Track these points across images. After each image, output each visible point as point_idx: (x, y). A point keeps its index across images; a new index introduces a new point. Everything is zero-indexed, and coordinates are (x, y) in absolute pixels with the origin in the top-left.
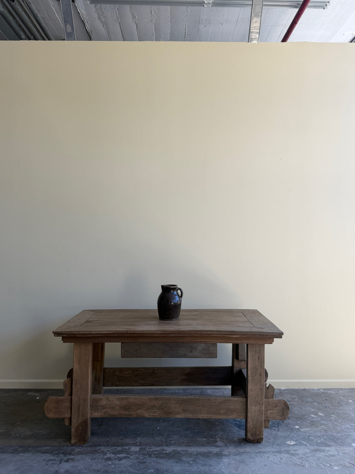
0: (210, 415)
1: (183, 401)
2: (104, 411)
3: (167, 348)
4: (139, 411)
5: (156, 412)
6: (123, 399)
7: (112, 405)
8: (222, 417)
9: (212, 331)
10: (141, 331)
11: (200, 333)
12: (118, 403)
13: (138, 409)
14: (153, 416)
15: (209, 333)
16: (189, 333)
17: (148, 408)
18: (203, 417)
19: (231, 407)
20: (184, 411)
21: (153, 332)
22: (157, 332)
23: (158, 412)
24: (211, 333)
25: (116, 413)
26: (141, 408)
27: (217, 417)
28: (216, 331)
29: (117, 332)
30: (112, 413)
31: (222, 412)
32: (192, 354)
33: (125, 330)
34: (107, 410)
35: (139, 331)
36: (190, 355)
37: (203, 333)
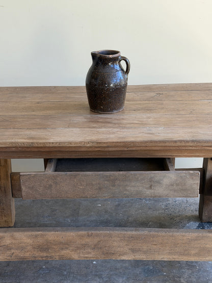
0: (174, 257)
1: (132, 237)
2: (9, 253)
3: (106, 182)
4: (64, 252)
5: (89, 253)
6: (36, 236)
7: (21, 245)
8: (192, 259)
9: (184, 141)
10: (56, 143)
11: (163, 145)
12: (29, 241)
13: (62, 249)
14: (87, 257)
15: (178, 144)
16: (144, 145)
17: (77, 247)
18: (162, 259)
19: (208, 246)
20: (134, 251)
21: (79, 145)
22: (86, 145)
23: (93, 253)
24: (183, 144)
25: (27, 255)
26: (67, 248)
27: (185, 259)
28: (193, 141)
29: (14, 145)
30: (22, 256)
31: (193, 252)
32: (153, 191)
33: (28, 141)
34: (13, 251)
35: (53, 143)
36: (148, 193)
37: (167, 144)
